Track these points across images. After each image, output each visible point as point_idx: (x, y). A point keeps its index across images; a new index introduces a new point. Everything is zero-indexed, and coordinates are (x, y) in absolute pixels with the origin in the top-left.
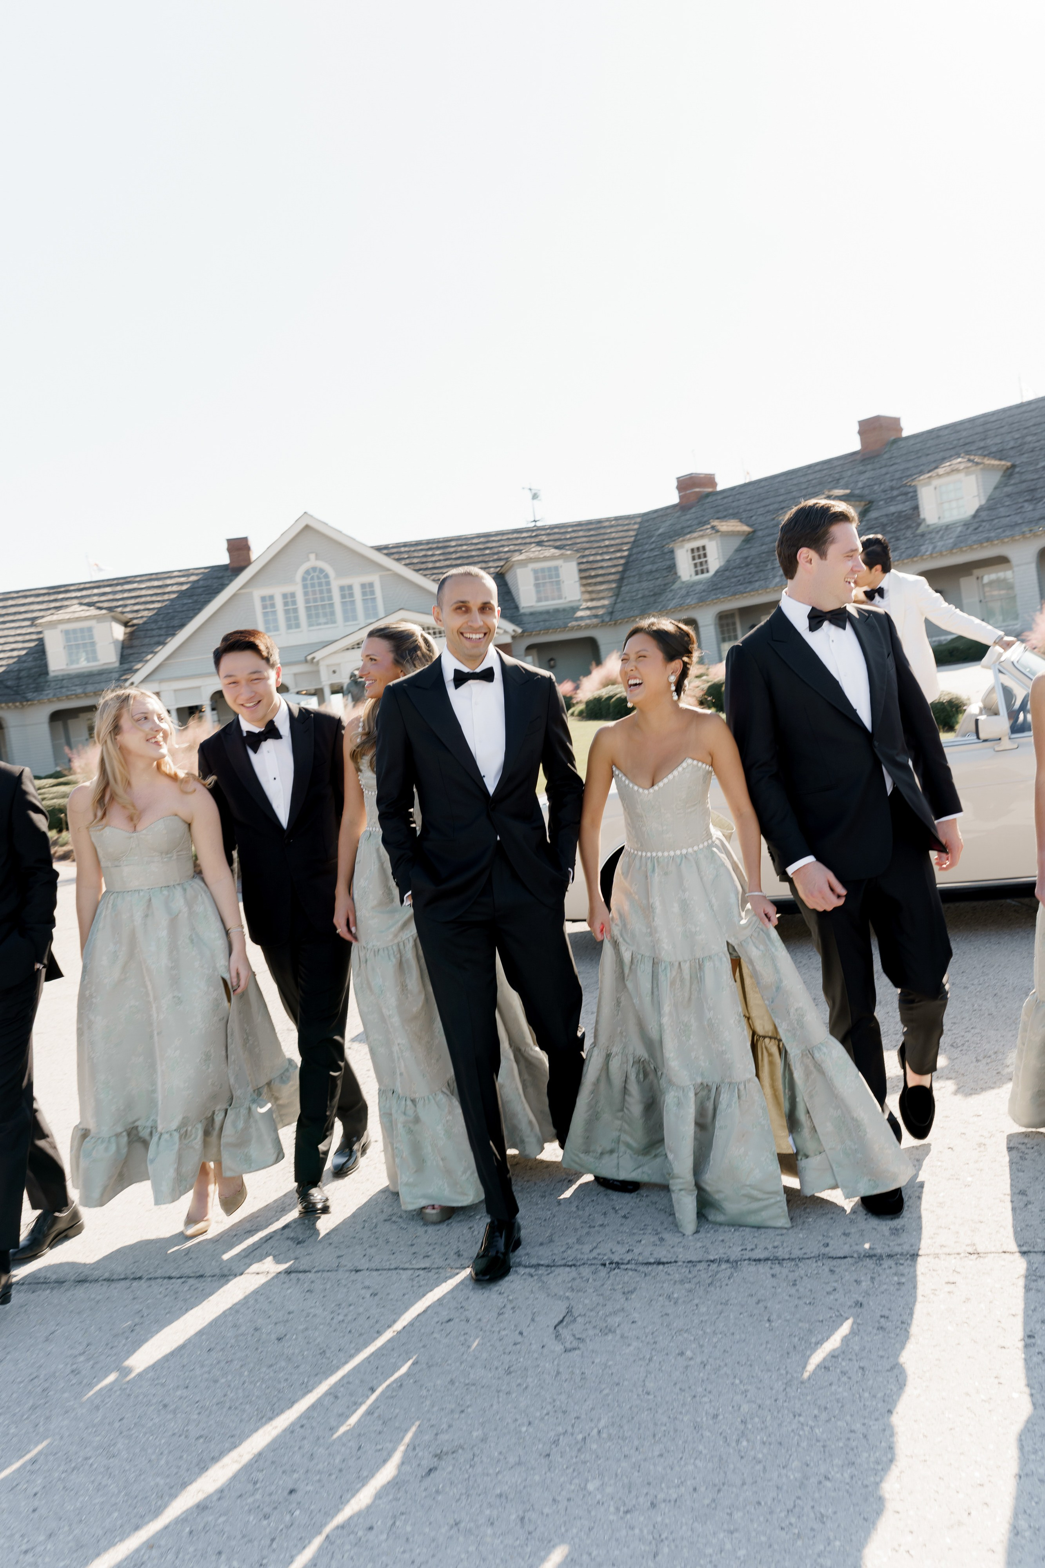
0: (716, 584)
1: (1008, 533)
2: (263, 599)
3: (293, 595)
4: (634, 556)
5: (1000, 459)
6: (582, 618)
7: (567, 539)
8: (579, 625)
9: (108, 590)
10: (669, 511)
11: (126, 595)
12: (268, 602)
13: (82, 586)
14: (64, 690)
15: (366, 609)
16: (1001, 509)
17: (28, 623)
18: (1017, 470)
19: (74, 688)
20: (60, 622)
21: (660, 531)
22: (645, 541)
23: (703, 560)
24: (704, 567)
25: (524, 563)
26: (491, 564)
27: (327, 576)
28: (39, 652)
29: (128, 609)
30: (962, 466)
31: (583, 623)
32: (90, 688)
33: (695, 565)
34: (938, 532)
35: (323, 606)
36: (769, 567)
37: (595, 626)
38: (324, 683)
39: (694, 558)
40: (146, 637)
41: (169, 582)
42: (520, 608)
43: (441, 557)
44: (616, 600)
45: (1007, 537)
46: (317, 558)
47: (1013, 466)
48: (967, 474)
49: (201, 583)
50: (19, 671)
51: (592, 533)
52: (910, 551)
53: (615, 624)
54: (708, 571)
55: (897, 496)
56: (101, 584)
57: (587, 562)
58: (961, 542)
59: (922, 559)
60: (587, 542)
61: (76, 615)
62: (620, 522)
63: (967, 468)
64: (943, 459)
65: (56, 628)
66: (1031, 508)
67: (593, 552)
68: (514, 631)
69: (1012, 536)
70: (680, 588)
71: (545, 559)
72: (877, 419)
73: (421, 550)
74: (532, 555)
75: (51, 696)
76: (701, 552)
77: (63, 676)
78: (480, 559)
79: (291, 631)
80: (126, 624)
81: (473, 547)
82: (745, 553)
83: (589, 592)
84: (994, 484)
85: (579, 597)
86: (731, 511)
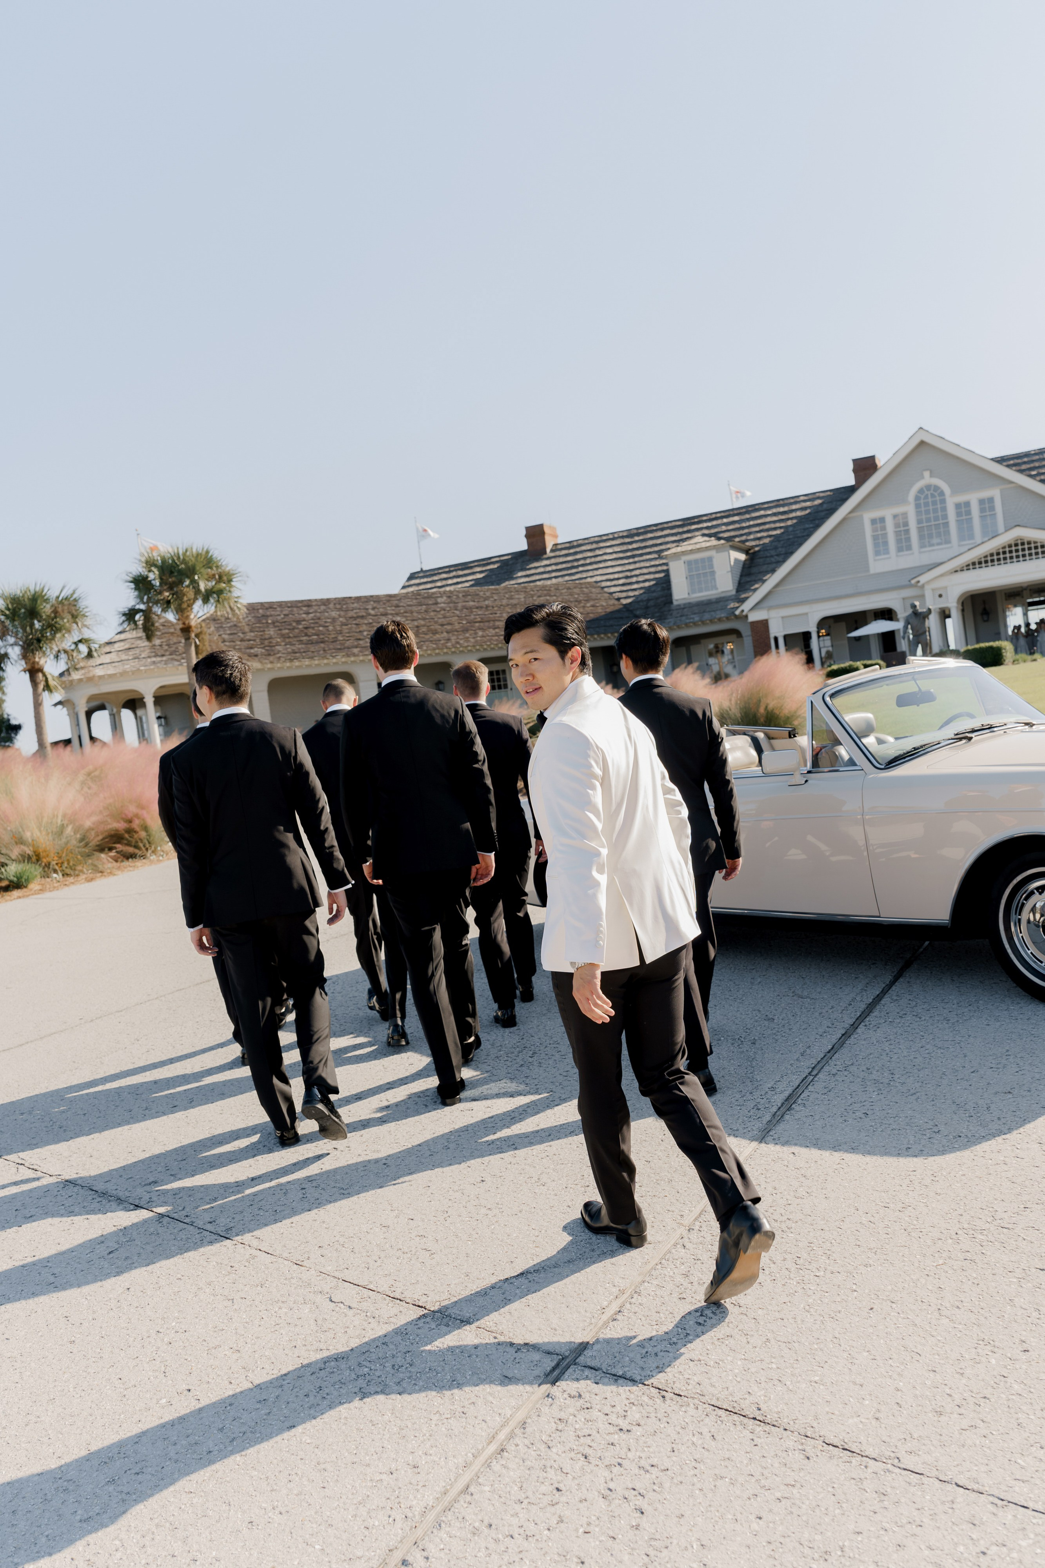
2: (873, 521)
3: (905, 515)
9: (736, 518)
11: (752, 523)
12: (879, 525)
13: (714, 516)
14: (684, 618)
15: (984, 527)
17: (656, 556)
19: (692, 616)
20: (684, 553)
27: (942, 493)
28: (665, 584)
29: (752, 537)
32: (707, 616)
35: (937, 526)
40: (764, 564)
41: (794, 507)
46: (931, 476)
49: (825, 506)
50: (648, 600)
56: (731, 513)
61: (698, 546)
65: (680, 559)
75: (671, 624)
77: (685, 604)
79: (901, 553)
80: (747, 552)
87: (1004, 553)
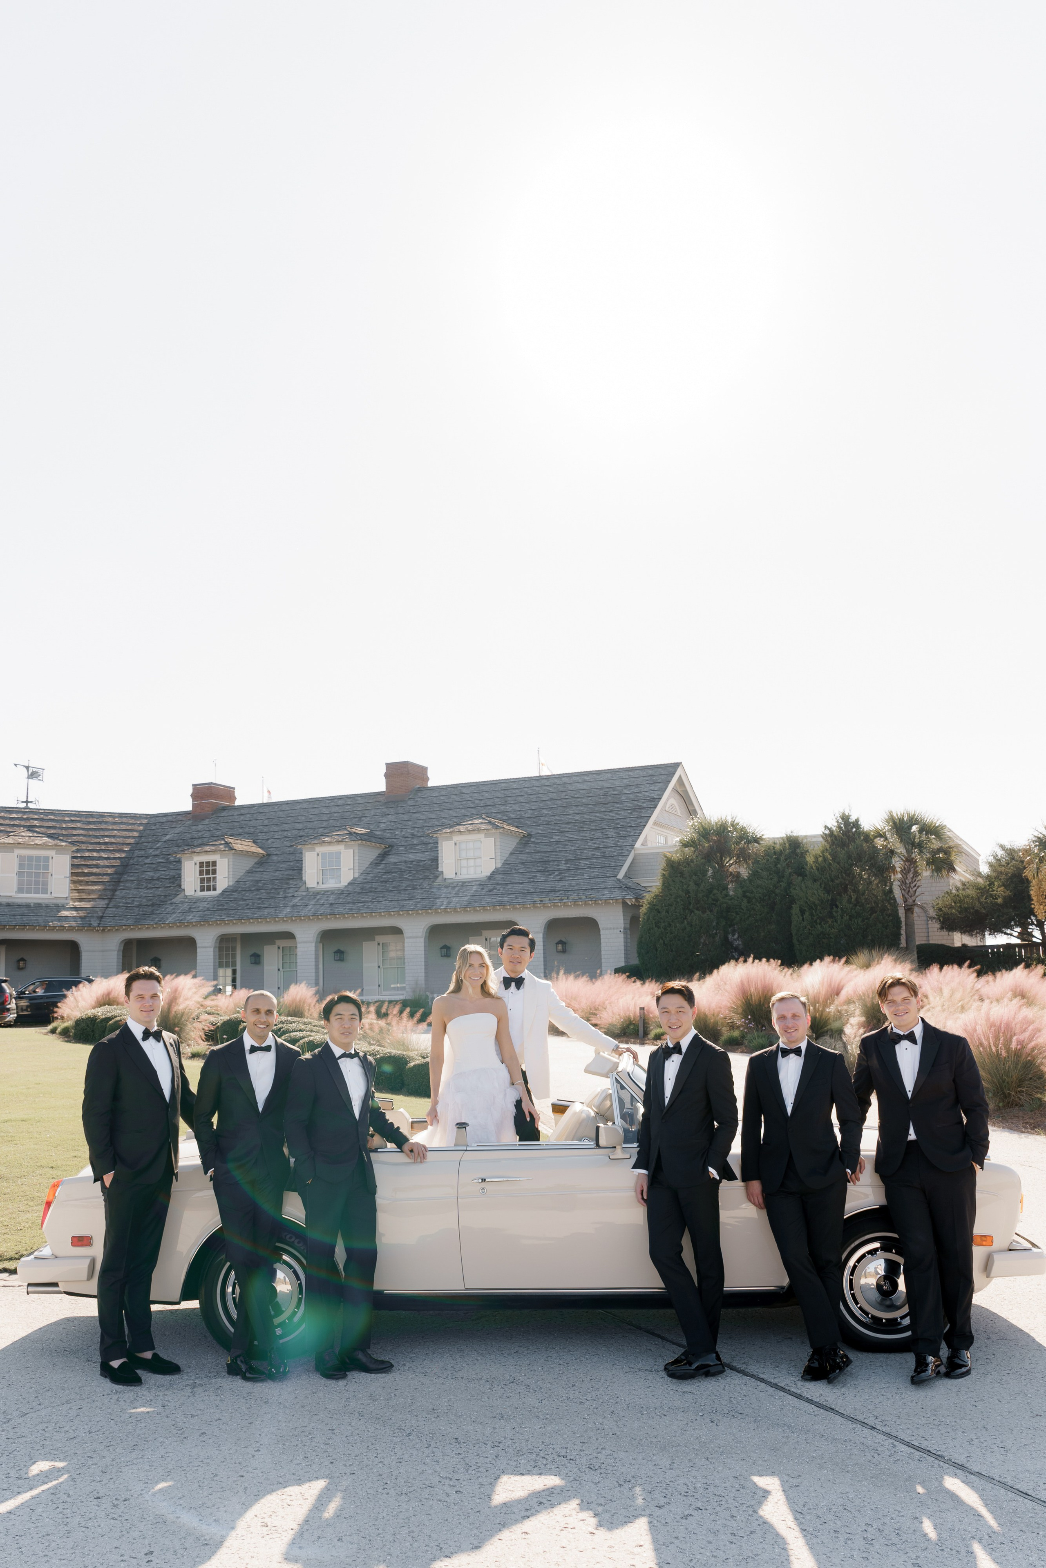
0: (221, 904)
1: (519, 900)
4: (135, 860)
5: (517, 827)
6: (66, 918)
7: (66, 828)
8: (61, 926)
10: (180, 818)
16: (515, 875)
18: (533, 839)
21: (168, 837)
22: (149, 845)
23: (211, 876)
24: (212, 884)
25: (8, 847)
30: (483, 827)
31: (66, 924)
33: (202, 880)
34: (454, 888)
36: (281, 895)
37: (80, 929)
39: (201, 873)
44: (108, 904)
45: (519, 904)
47: (530, 835)
48: (487, 835)
51: (92, 826)
52: (425, 902)
53: (103, 930)
54: (215, 889)
55: (418, 844)
57: (82, 857)
58: (476, 902)
59: (437, 913)
60: (88, 836)
62: (125, 820)
63: (488, 829)
64: (465, 816)
66: (543, 879)
67: (95, 847)
69: (524, 903)
70: (182, 903)
71: (36, 846)
72: (406, 764)
74: (20, 840)
76: (211, 868)
82: (257, 877)
83: (79, 891)
84: (511, 850)
85: (66, 895)
86: (247, 830)
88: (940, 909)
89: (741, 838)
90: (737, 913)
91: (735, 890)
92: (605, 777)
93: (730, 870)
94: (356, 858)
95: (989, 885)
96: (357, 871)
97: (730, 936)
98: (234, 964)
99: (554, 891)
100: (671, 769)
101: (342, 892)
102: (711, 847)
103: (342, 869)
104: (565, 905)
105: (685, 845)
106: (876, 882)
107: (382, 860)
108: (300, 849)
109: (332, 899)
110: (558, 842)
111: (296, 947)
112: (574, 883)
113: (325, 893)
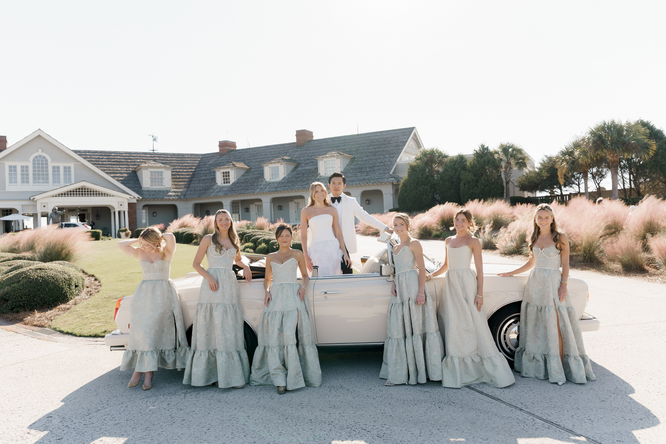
0: (232, 189)
1: (351, 184)
2: (10, 167)
3: (27, 167)
4: (197, 172)
5: (350, 155)
6: (171, 196)
7: (167, 160)
8: (169, 199)
10: (214, 155)
12: (13, 169)
15: (65, 179)
16: (349, 174)
18: (356, 159)
21: (210, 163)
22: (203, 166)
23: (228, 177)
24: (228, 181)
25: (146, 168)
26: (130, 166)
27: (47, 161)
30: (335, 155)
31: (171, 198)
33: (224, 179)
34: (324, 179)
35: (43, 174)
36: (256, 184)
37: (177, 200)
38: (38, 211)
39: (224, 176)
42: (142, 188)
43: (106, 160)
44: (187, 190)
46: (42, 152)
47: (354, 158)
48: (337, 158)
51: (179, 159)
53: (186, 200)
54: (229, 183)
55: (309, 163)
57: (176, 172)
60: (177, 163)
62: (192, 156)
63: (337, 156)
64: (328, 151)
66: (360, 175)
67: (179, 167)
68: (138, 197)
69: (352, 185)
70: (217, 188)
71: (157, 168)
72: (304, 131)
73: (97, 155)
74: (150, 165)
76: (227, 174)
78: (126, 163)
79: (23, 184)
81: (123, 158)
82: (246, 177)
83: (175, 185)
84: (347, 164)
85: (170, 186)
86: (241, 159)
87: (76, 191)
88: (520, 182)
89: (439, 156)
90: (438, 186)
91: (437, 177)
92: (384, 134)
93: (435, 169)
94: (285, 169)
95: (541, 172)
96: (285, 174)
97: (435, 195)
98: (238, 212)
99: (365, 180)
100: (412, 129)
101: (280, 183)
102: (427, 160)
103: (280, 173)
104: (369, 185)
105: (417, 159)
106: (494, 172)
107: (296, 169)
108: (263, 166)
109: (276, 185)
110: (366, 160)
111: (262, 205)
112: (372, 176)
113: (273, 183)
